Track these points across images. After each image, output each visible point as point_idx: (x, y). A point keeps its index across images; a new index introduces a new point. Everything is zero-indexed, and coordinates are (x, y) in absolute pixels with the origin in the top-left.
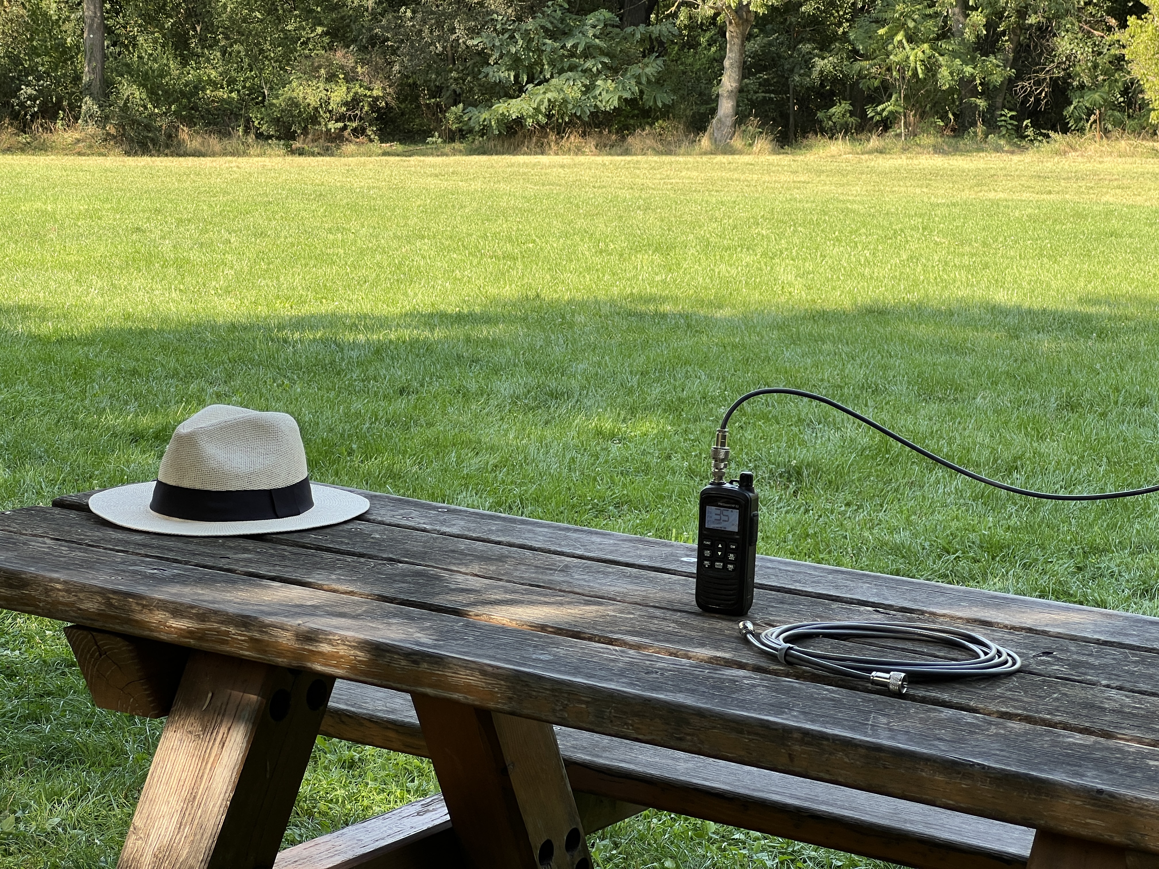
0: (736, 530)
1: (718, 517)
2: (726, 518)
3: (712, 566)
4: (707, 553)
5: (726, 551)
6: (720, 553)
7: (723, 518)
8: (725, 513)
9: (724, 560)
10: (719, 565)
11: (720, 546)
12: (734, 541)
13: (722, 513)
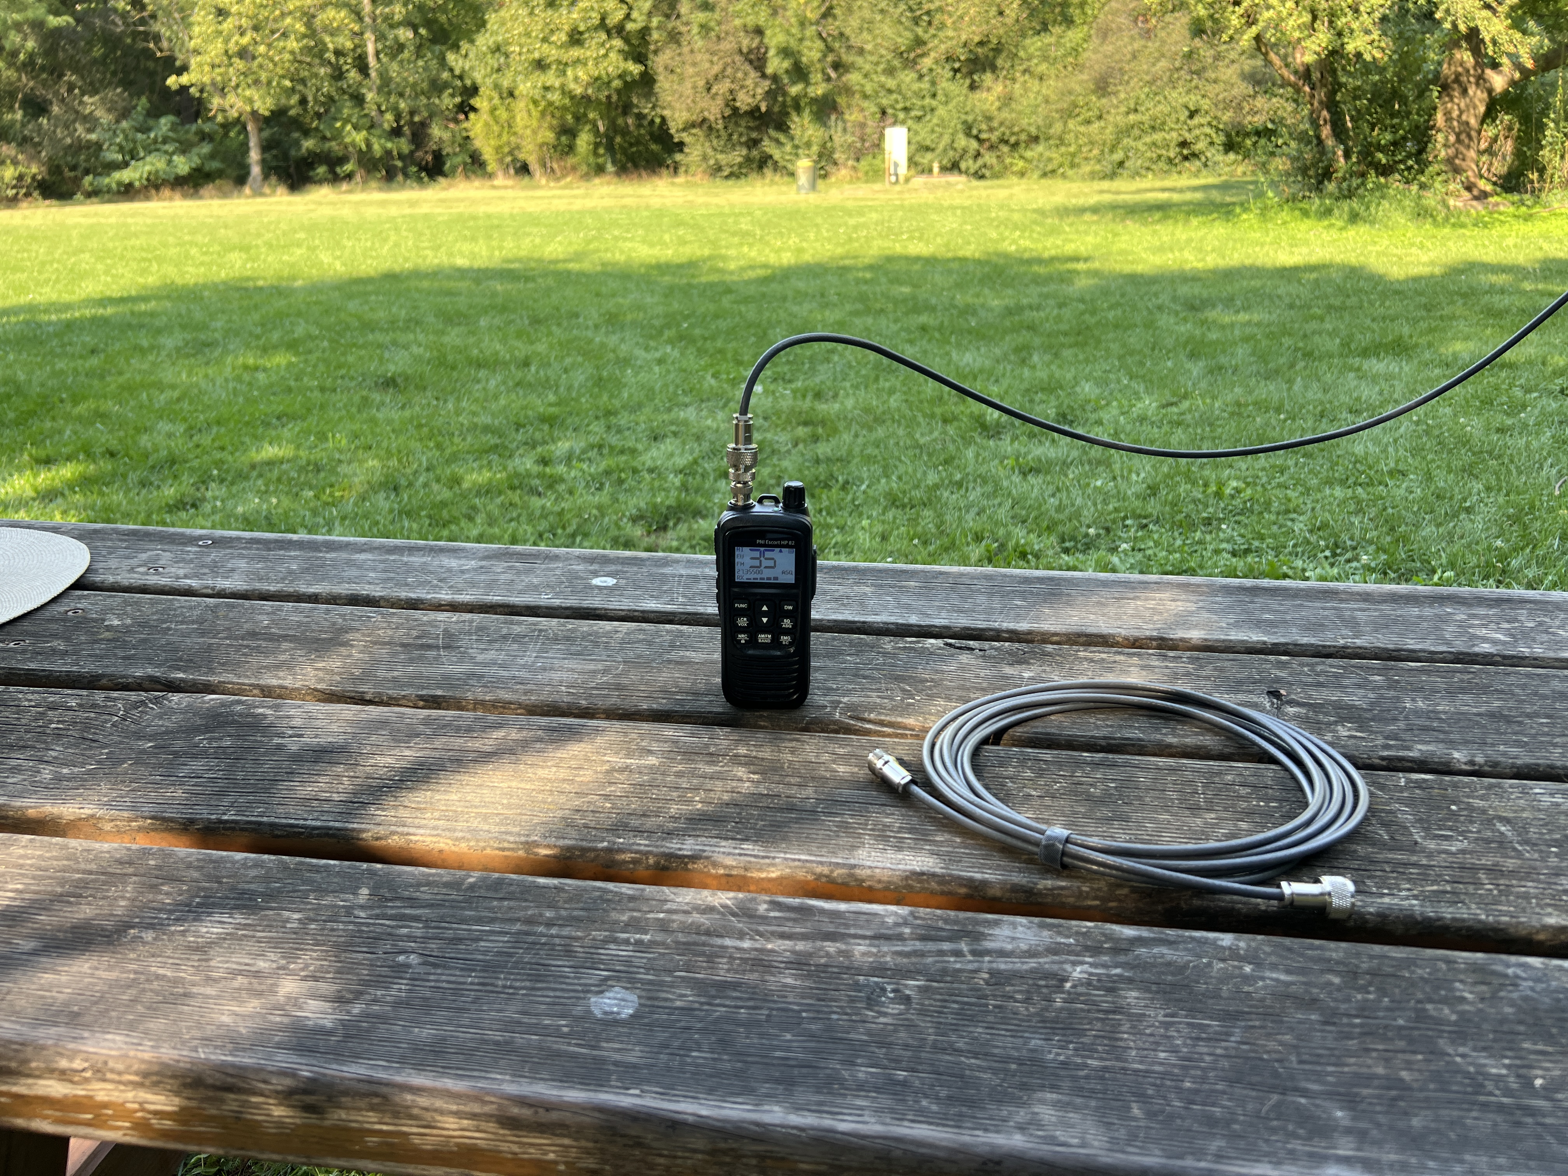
0: (791, 579)
1: (757, 563)
2: (771, 563)
3: (753, 641)
4: (743, 622)
5: (777, 615)
6: (765, 620)
7: (765, 563)
8: (768, 554)
9: (775, 629)
10: (764, 638)
11: (765, 608)
12: (789, 599)
13: (762, 554)
